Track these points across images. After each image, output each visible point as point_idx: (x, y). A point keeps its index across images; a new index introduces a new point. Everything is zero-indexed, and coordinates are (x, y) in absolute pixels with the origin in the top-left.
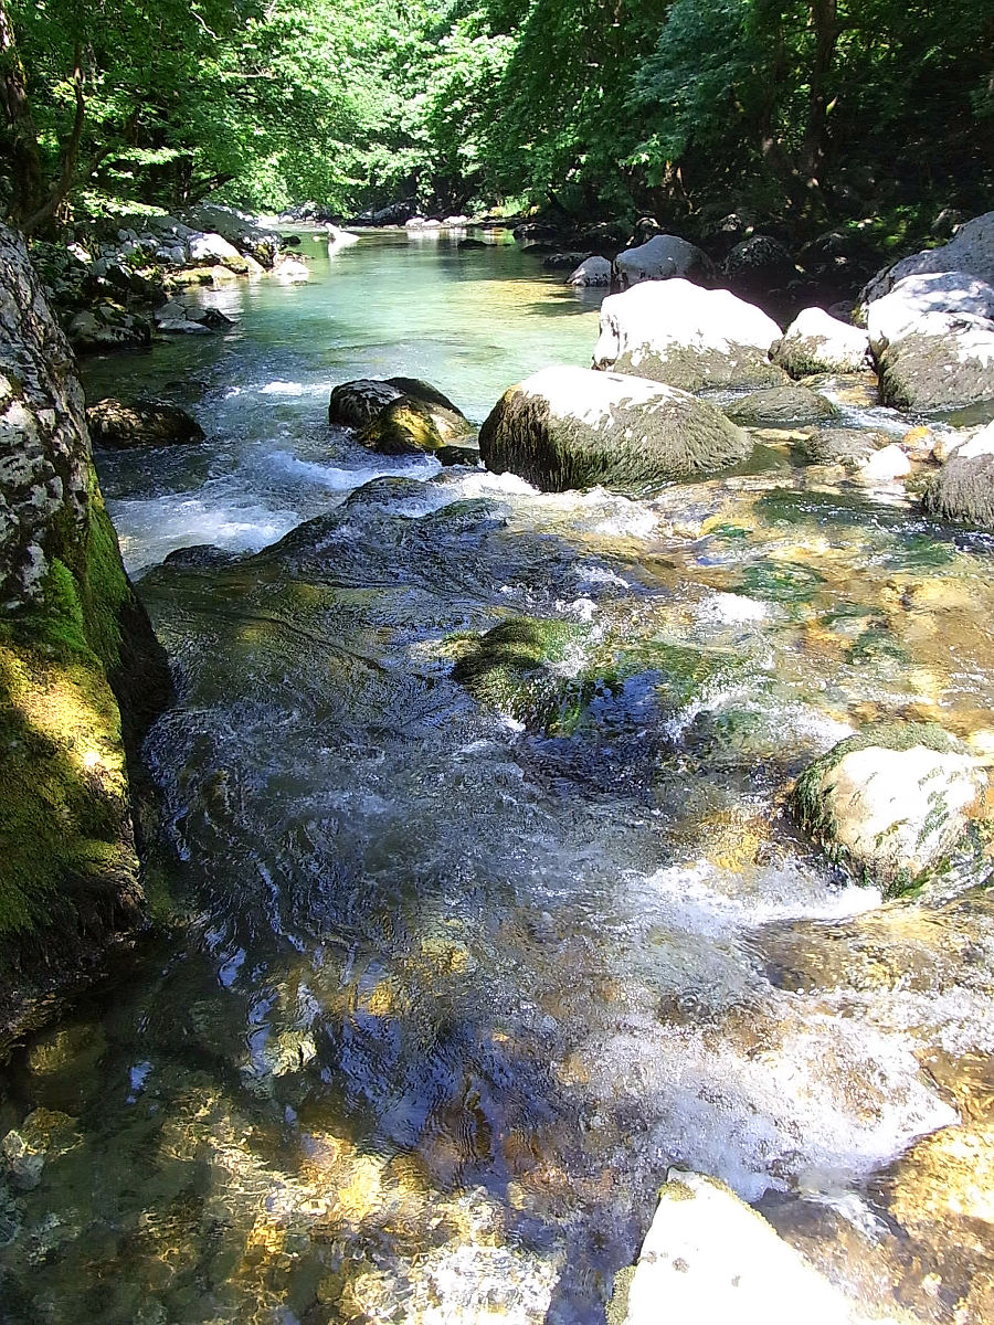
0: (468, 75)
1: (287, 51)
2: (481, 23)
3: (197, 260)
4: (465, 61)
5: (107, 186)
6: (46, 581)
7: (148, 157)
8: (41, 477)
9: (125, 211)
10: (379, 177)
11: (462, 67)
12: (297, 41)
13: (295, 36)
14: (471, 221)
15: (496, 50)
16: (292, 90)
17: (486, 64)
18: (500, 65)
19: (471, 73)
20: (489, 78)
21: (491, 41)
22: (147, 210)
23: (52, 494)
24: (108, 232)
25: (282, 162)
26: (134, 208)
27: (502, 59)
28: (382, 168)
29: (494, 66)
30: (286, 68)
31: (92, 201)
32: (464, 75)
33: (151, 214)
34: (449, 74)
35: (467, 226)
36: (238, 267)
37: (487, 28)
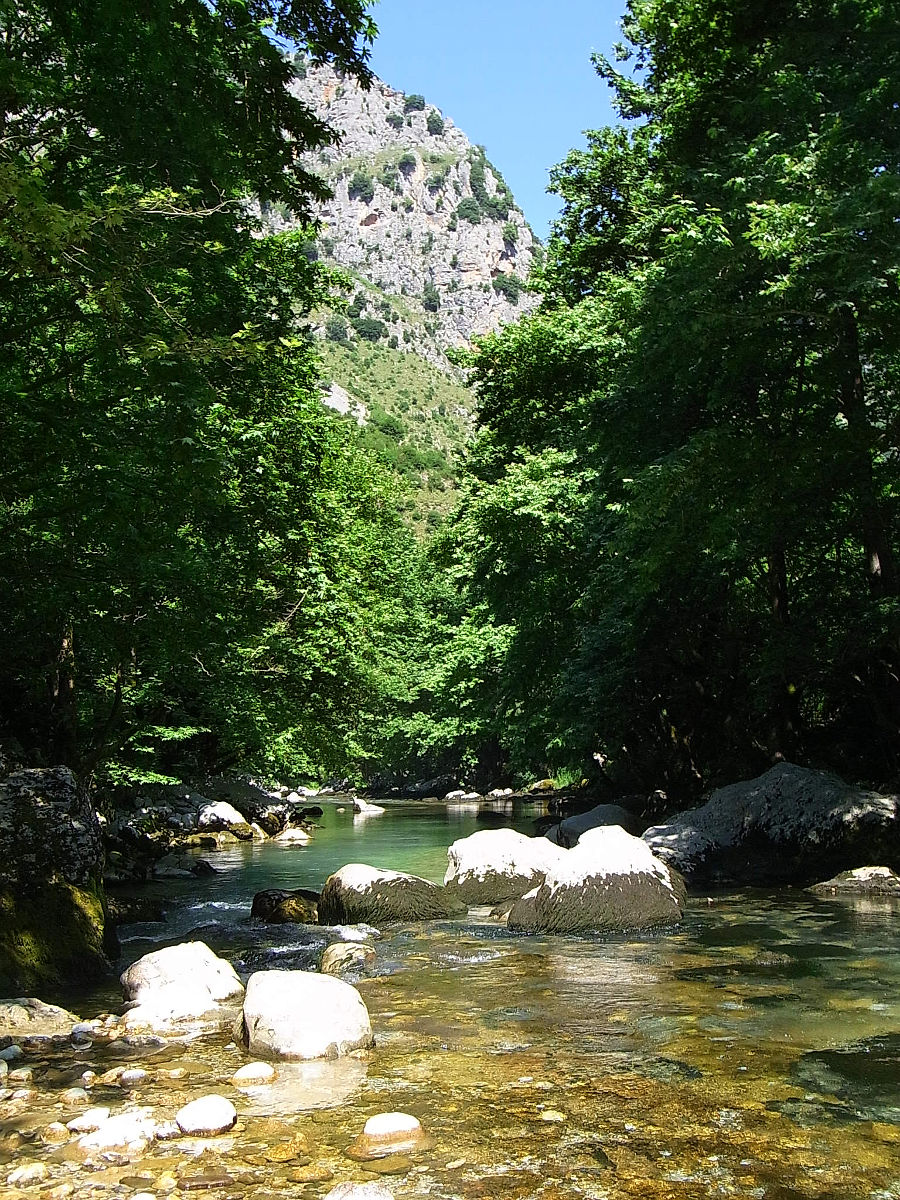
0: (472, 658)
1: (309, 638)
2: (486, 613)
3: (203, 825)
4: (470, 646)
5: (131, 759)
6: (89, 881)
7: (169, 734)
8: (91, 854)
9: (144, 780)
10: (420, 746)
11: (466, 652)
12: (319, 631)
13: (319, 627)
14: (518, 794)
15: (499, 637)
16: (311, 672)
17: (490, 648)
18: (503, 649)
19: (475, 657)
20: (491, 661)
21: (496, 630)
22: (163, 779)
23: (93, 859)
24: (126, 799)
25: (296, 735)
26: (152, 777)
27: (505, 645)
28: (424, 737)
29: (498, 651)
30: (308, 653)
31: (115, 771)
32: (469, 659)
33: (166, 782)
34: (455, 658)
35: (513, 799)
36: (243, 832)
37: (491, 618)
